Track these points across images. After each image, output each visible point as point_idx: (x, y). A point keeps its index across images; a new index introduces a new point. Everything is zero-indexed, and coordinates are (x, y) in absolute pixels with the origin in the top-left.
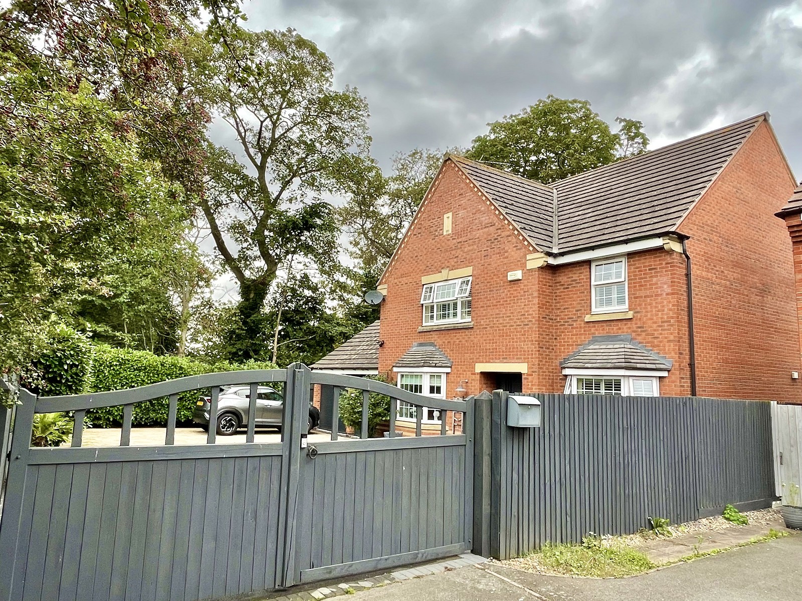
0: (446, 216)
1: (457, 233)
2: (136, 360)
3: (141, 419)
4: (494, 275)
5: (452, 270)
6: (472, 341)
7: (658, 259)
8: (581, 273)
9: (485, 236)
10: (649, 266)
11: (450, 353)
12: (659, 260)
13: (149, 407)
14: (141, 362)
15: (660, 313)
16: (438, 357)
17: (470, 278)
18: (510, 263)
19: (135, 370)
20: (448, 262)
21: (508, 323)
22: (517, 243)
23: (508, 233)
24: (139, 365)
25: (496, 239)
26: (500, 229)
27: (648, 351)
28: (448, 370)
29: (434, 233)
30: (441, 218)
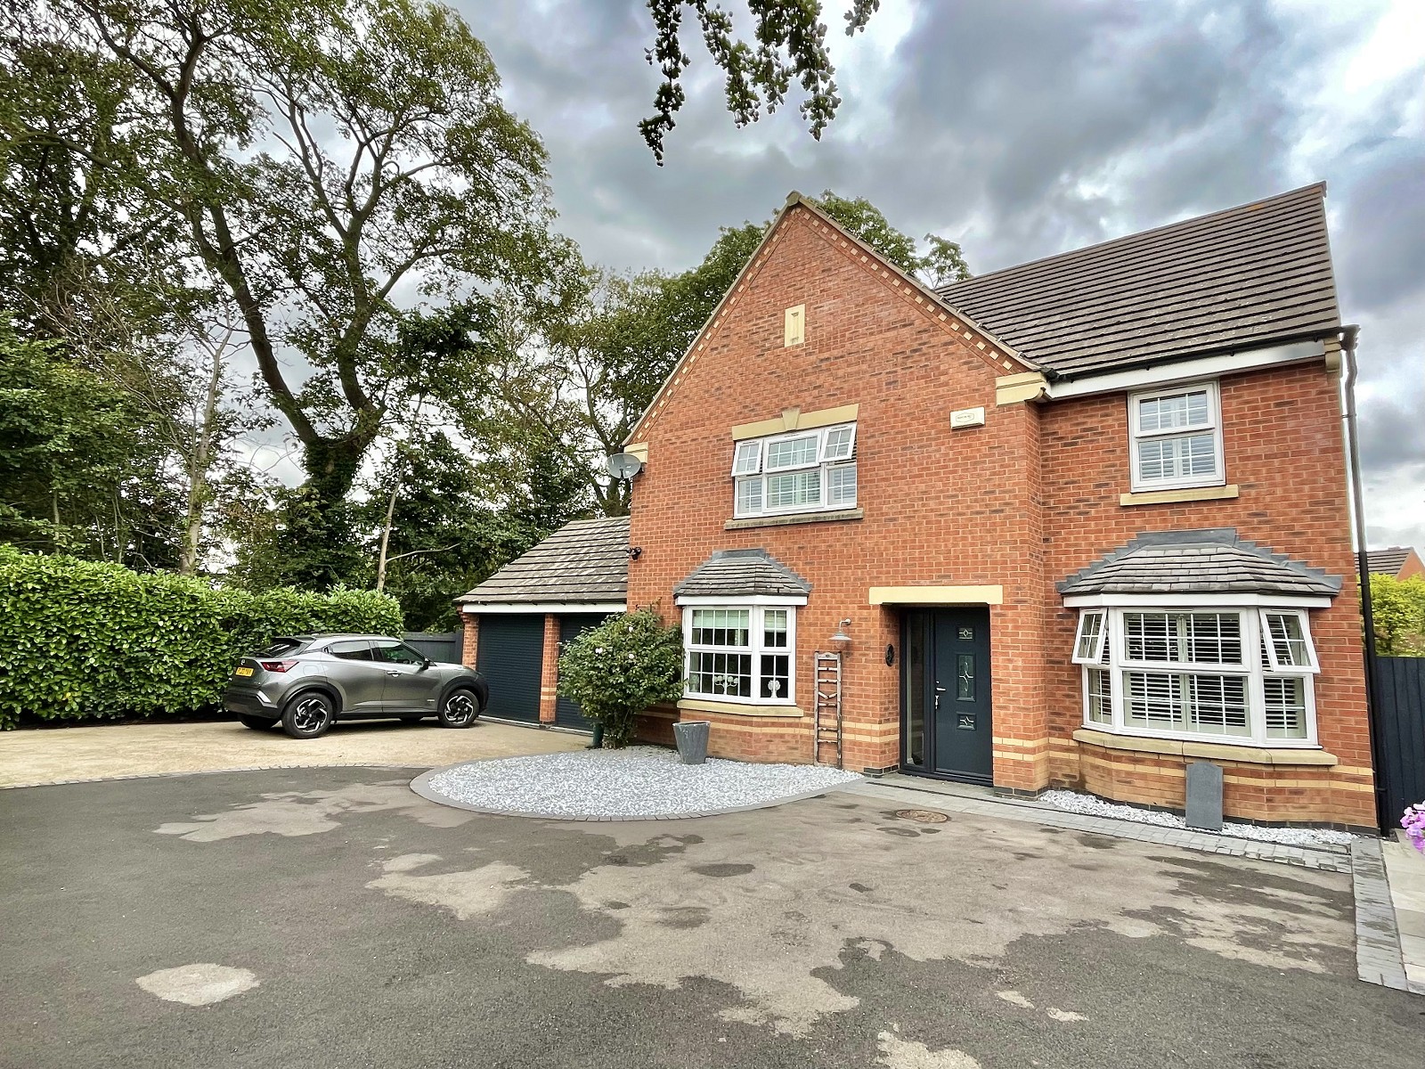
0: (789, 312)
1: (816, 342)
2: (84, 581)
3: (96, 707)
4: (912, 419)
5: (808, 411)
6: (859, 544)
7: (1298, 385)
8: (1107, 415)
9: (889, 346)
10: (1276, 398)
11: (804, 569)
12: (1301, 387)
13: (114, 682)
14: (96, 585)
15: (1306, 488)
16: (778, 575)
17: (853, 426)
18: (953, 395)
19: (81, 601)
20: (798, 397)
21: (952, 509)
22: (970, 356)
23: (947, 338)
24: (94, 590)
25: (915, 351)
26: (925, 331)
27: (1280, 559)
28: (802, 601)
29: (761, 343)
30: (778, 314)
